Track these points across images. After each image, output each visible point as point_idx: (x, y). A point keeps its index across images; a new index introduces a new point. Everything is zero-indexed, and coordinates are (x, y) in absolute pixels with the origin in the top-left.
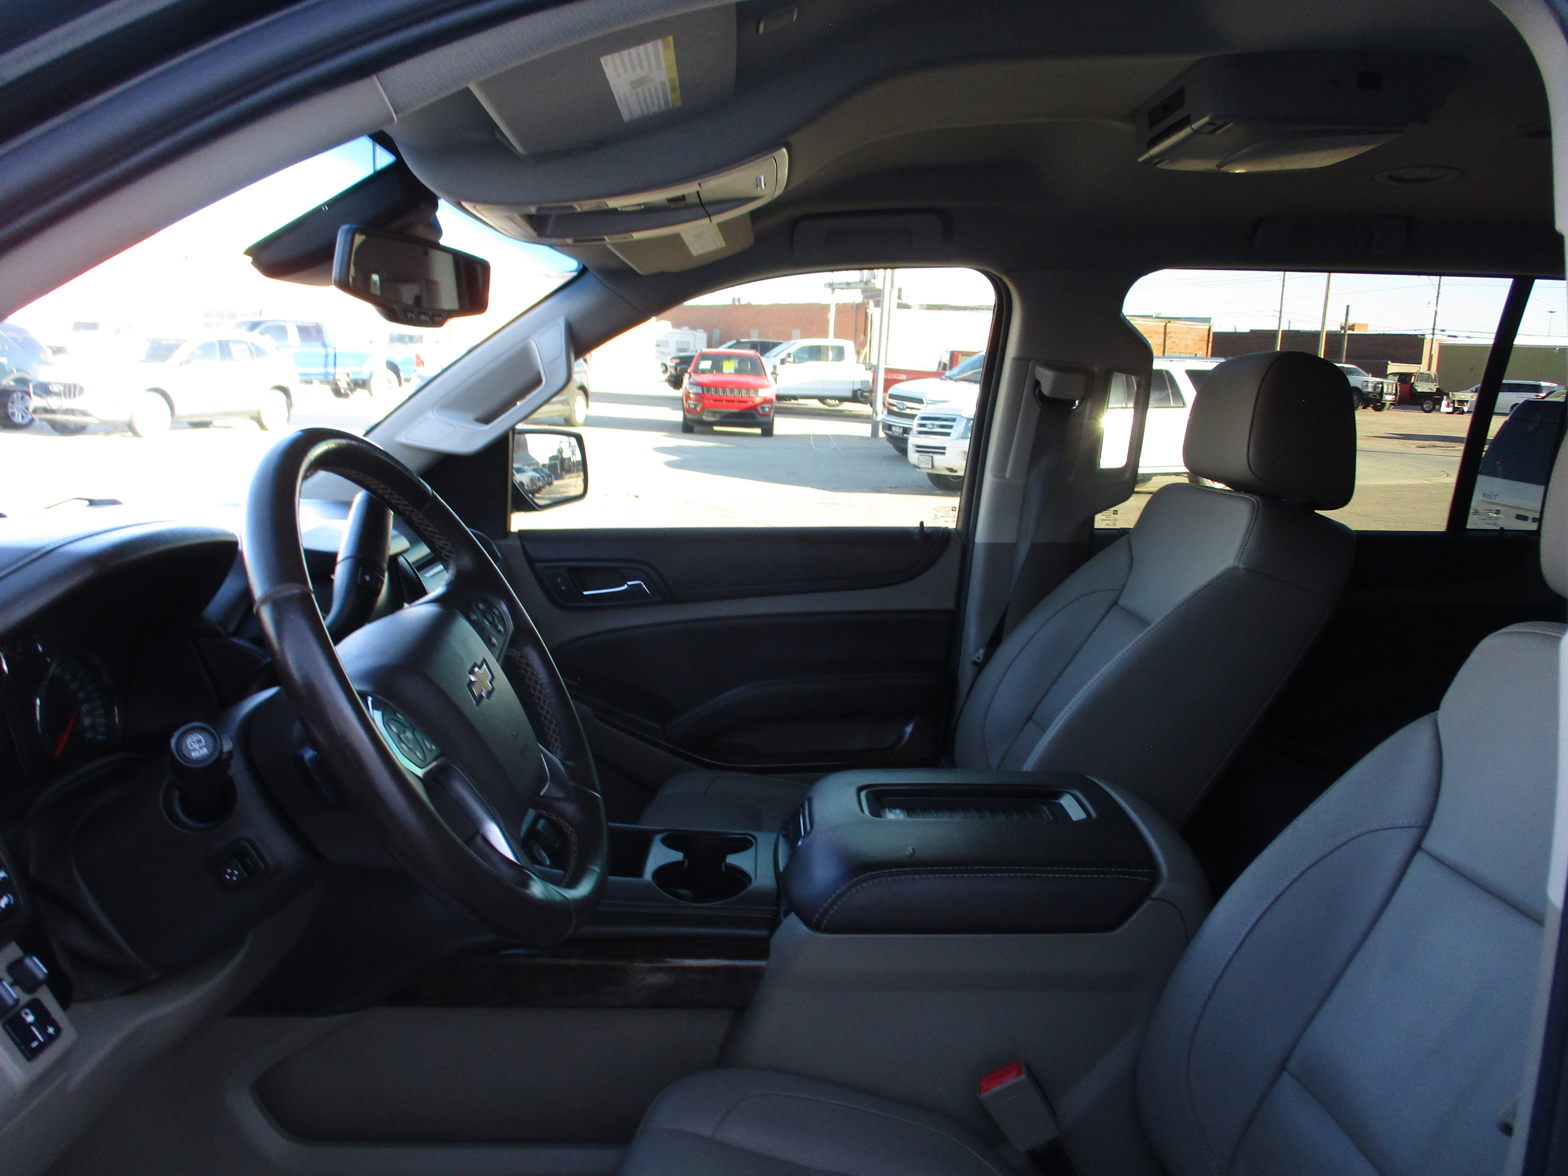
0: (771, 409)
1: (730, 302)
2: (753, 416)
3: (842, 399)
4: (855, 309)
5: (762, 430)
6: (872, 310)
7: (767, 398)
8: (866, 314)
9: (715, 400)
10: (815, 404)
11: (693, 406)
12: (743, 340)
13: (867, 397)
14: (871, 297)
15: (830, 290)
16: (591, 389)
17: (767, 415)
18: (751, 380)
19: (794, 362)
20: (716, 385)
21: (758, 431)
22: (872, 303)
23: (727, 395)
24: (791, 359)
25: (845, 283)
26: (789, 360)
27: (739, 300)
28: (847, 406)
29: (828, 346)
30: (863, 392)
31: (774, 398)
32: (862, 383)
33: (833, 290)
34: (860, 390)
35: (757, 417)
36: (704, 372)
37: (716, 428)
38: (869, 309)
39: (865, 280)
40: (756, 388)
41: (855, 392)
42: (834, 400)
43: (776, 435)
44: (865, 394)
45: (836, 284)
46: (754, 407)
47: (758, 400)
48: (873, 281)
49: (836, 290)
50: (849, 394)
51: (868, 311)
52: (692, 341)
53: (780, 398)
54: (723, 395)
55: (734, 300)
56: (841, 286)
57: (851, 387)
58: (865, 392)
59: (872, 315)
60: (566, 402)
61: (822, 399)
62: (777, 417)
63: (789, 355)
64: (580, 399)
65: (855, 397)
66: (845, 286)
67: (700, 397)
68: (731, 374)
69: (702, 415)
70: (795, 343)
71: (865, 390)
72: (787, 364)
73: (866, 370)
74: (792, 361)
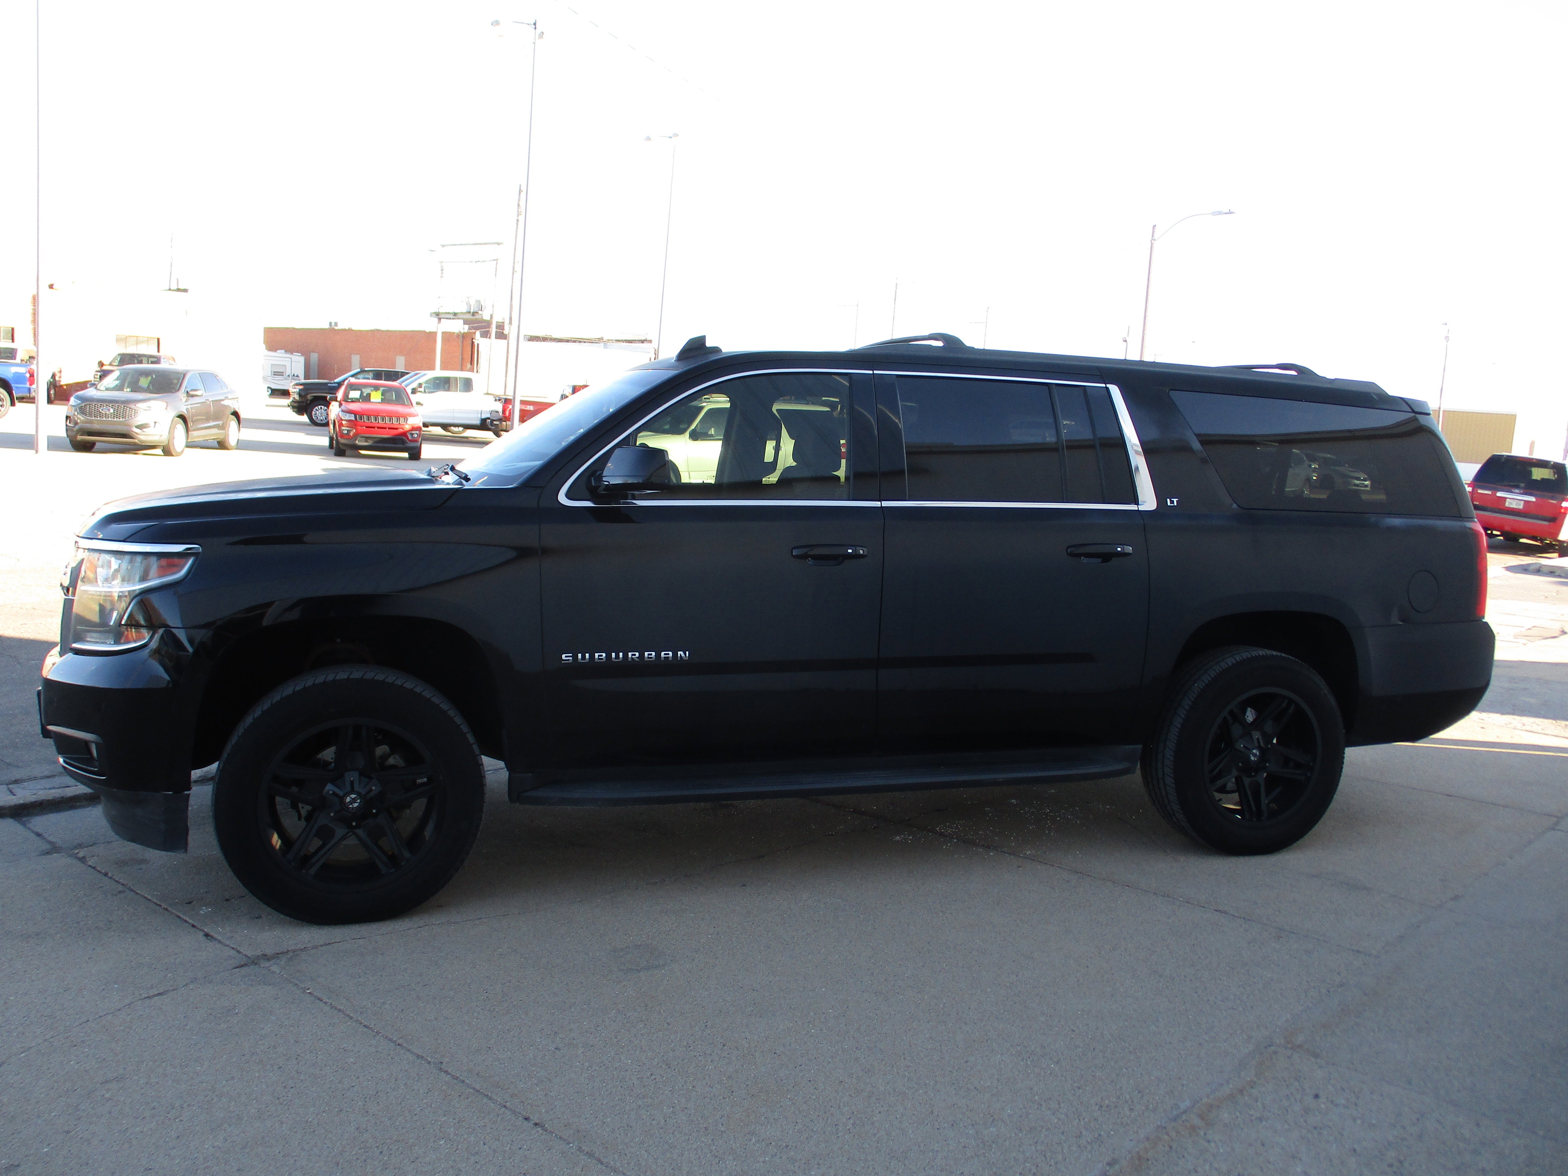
0: (419, 435)
1: (327, 326)
2: (403, 442)
3: (467, 427)
4: (461, 338)
5: (409, 454)
6: (478, 339)
7: (416, 426)
8: (473, 343)
9: (366, 427)
10: (438, 431)
11: (346, 432)
12: (366, 369)
13: (498, 425)
14: (477, 328)
15: (436, 320)
16: (242, 416)
17: (416, 441)
18: (400, 409)
19: (425, 392)
20: (368, 414)
21: (406, 455)
22: (478, 333)
23: (378, 422)
24: (422, 389)
25: (452, 313)
26: (419, 389)
27: (336, 324)
28: (470, 433)
29: (457, 378)
30: (492, 421)
31: (421, 425)
32: (491, 412)
33: (440, 319)
34: (489, 418)
35: (407, 443)
36: (353, 401)
37: (363, 452)
38: (475, 339)
39: (472, 311)
40: (406, 417)
41: (484, 421)
42: (457, 428)
43: (423, 459)
44: (495, 422)
45: (443, 313)
46: (404, 434)
47: (407, 427)
48: (480, 312)
49: (442, 319)
50: (478, 422)
51: (474, 340)
52: (288, 364)
53: (426, 425)
54: (375, 422)
55: (331, 323)
56: (448, 316)
57: (480, 416)
58: (495, 420)
59: (478, 345)
60: (222, 427)
61: (445, 426)
62: (424, 444)
63: (420, 385)
64: (233, 423)
65: (483, 425)
66: (452, 317)
67: (353, 424)
68: (379, 403)
69: (356, 440)
70: (425, 375)
71: (494, 419)
72: (418, 394)
73: (496, 400)
74: (423, 391)
